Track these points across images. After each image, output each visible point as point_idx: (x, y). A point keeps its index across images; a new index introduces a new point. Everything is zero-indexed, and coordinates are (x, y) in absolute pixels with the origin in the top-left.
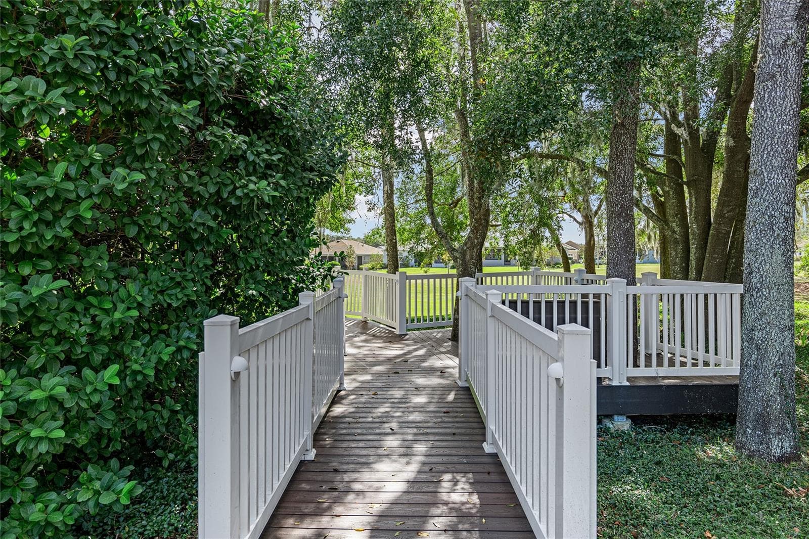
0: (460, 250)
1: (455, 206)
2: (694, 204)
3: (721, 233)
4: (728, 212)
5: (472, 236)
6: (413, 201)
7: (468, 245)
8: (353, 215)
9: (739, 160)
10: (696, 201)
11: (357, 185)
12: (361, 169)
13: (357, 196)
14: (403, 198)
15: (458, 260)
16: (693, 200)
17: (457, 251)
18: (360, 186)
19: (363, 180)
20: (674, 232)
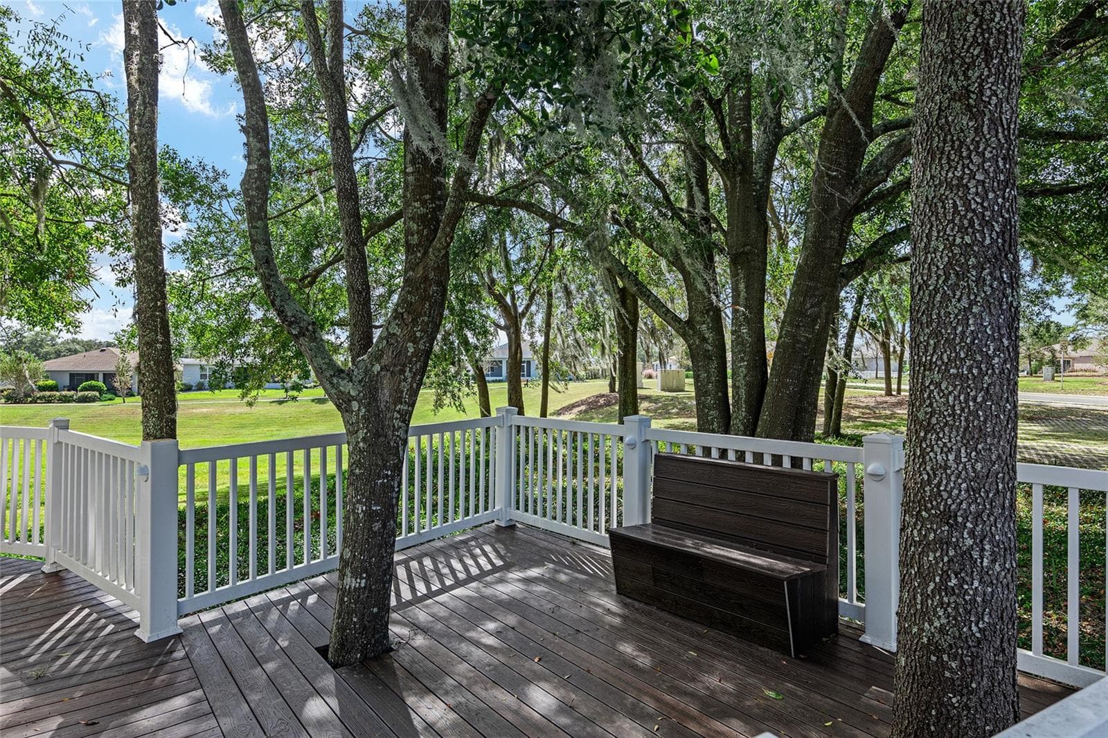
0: (358, 374)
1: (311, 284)
2: (743, 294)
3: (799, 342)
4: (812, 306)
5: (397, 331)
6: (221, 272)
7: (386, 360)
8: (85, 294)
9: (835, 218)
10: (747, 287)
11: (90, 225)
12: (98, 193)
13: (94, 254)
14: (201, 263)
15: (355, 405)
16: (742, 286)
17: (349, 376)
18: (96, 229)
19: (106, 217)
20: (704, 340)
